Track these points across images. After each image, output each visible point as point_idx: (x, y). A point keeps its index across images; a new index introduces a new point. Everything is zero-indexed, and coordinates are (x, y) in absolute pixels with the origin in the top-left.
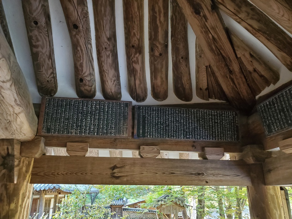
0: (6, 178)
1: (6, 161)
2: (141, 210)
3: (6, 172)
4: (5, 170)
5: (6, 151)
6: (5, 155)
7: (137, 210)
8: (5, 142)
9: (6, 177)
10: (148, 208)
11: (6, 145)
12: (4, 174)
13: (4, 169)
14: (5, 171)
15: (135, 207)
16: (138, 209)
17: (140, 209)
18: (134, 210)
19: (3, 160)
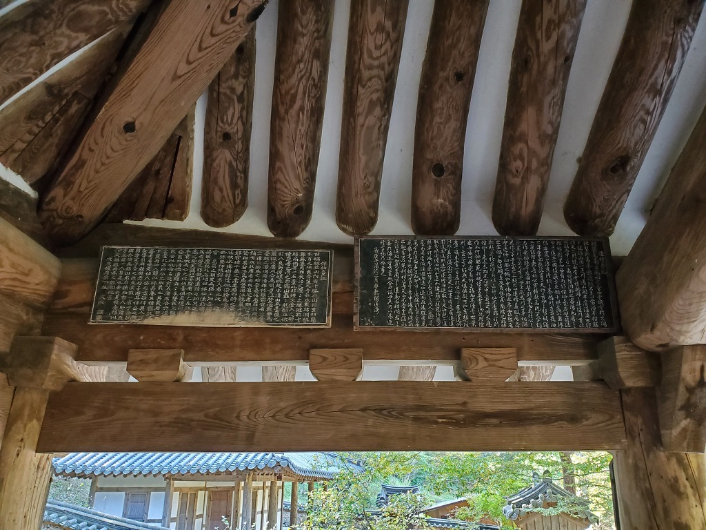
0: (687, 441)
1: (693, 400)
2: (460, 525)
3: (691, 425)
4: (688, 420)
5: (698, 374)
6: (693, 384)
7: (448, 524)
8: (698, 352)
9: (688, 437)
10: (477, 519)
11: (700, 360)
12: (685, 430)
13: (686, 418)
14: (689, 423)
15: (446, 518)
16: (451, 520)
17: (459, 522)
18: (443, 524)
19: (688, 395)
